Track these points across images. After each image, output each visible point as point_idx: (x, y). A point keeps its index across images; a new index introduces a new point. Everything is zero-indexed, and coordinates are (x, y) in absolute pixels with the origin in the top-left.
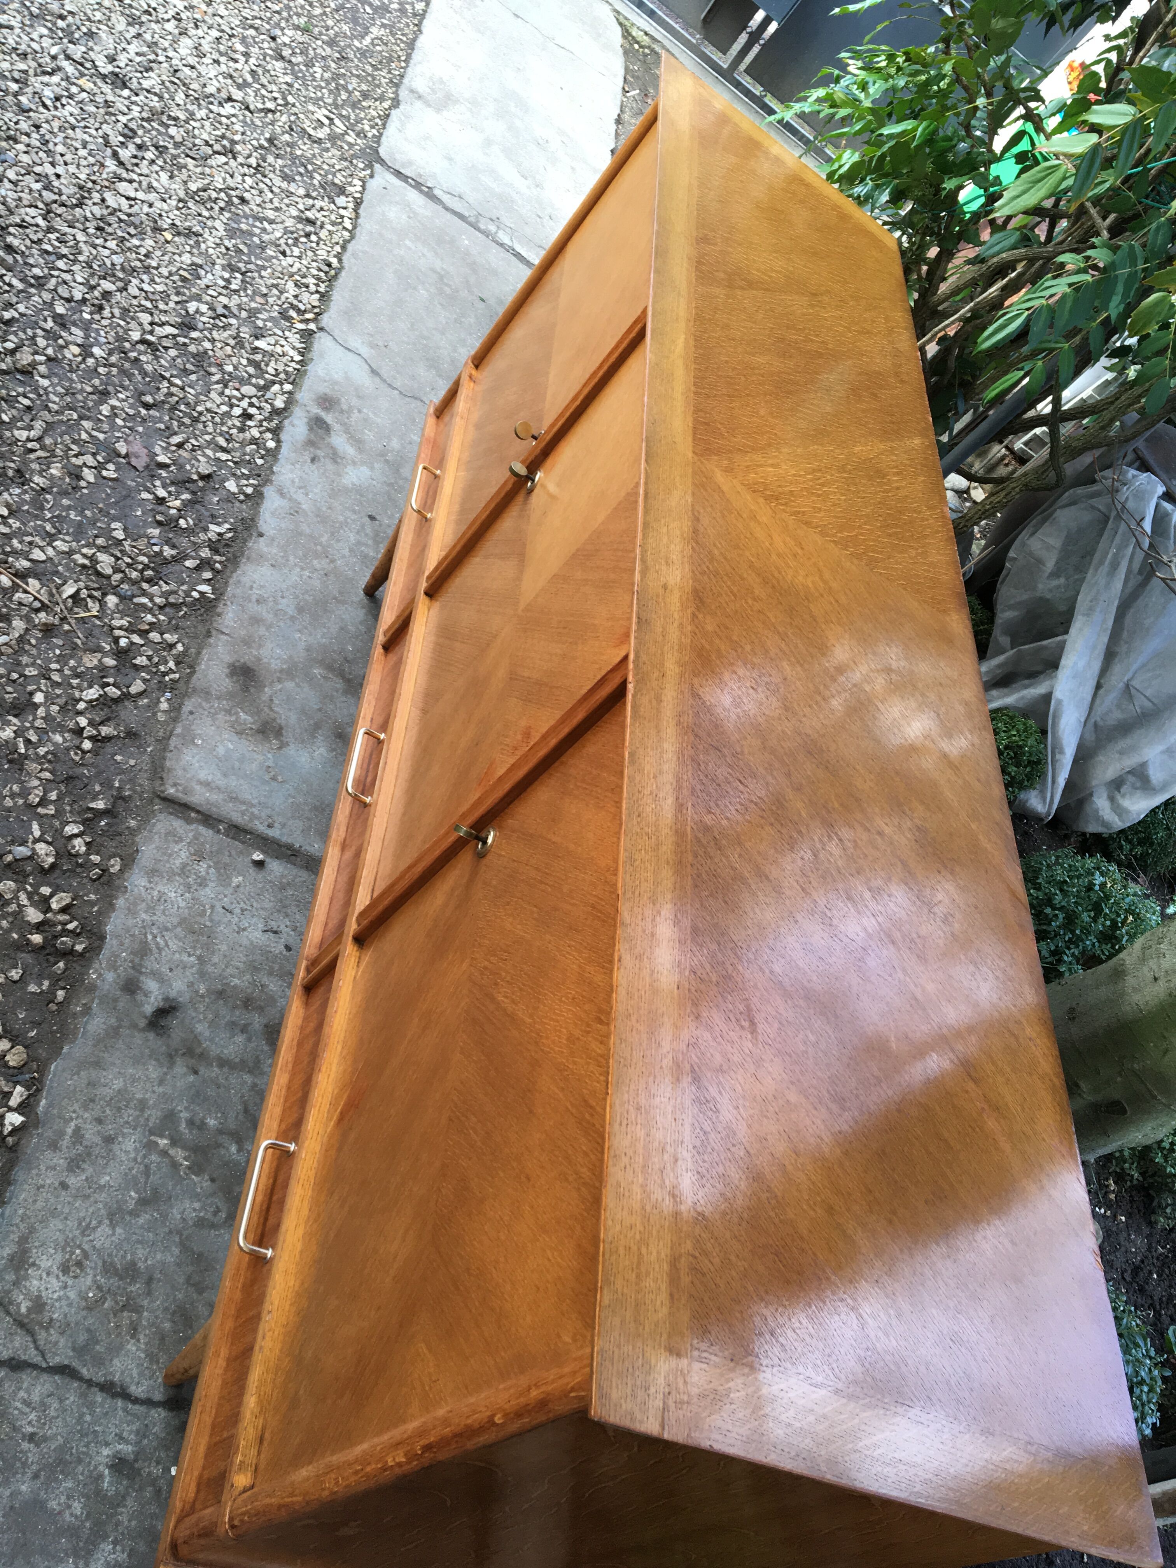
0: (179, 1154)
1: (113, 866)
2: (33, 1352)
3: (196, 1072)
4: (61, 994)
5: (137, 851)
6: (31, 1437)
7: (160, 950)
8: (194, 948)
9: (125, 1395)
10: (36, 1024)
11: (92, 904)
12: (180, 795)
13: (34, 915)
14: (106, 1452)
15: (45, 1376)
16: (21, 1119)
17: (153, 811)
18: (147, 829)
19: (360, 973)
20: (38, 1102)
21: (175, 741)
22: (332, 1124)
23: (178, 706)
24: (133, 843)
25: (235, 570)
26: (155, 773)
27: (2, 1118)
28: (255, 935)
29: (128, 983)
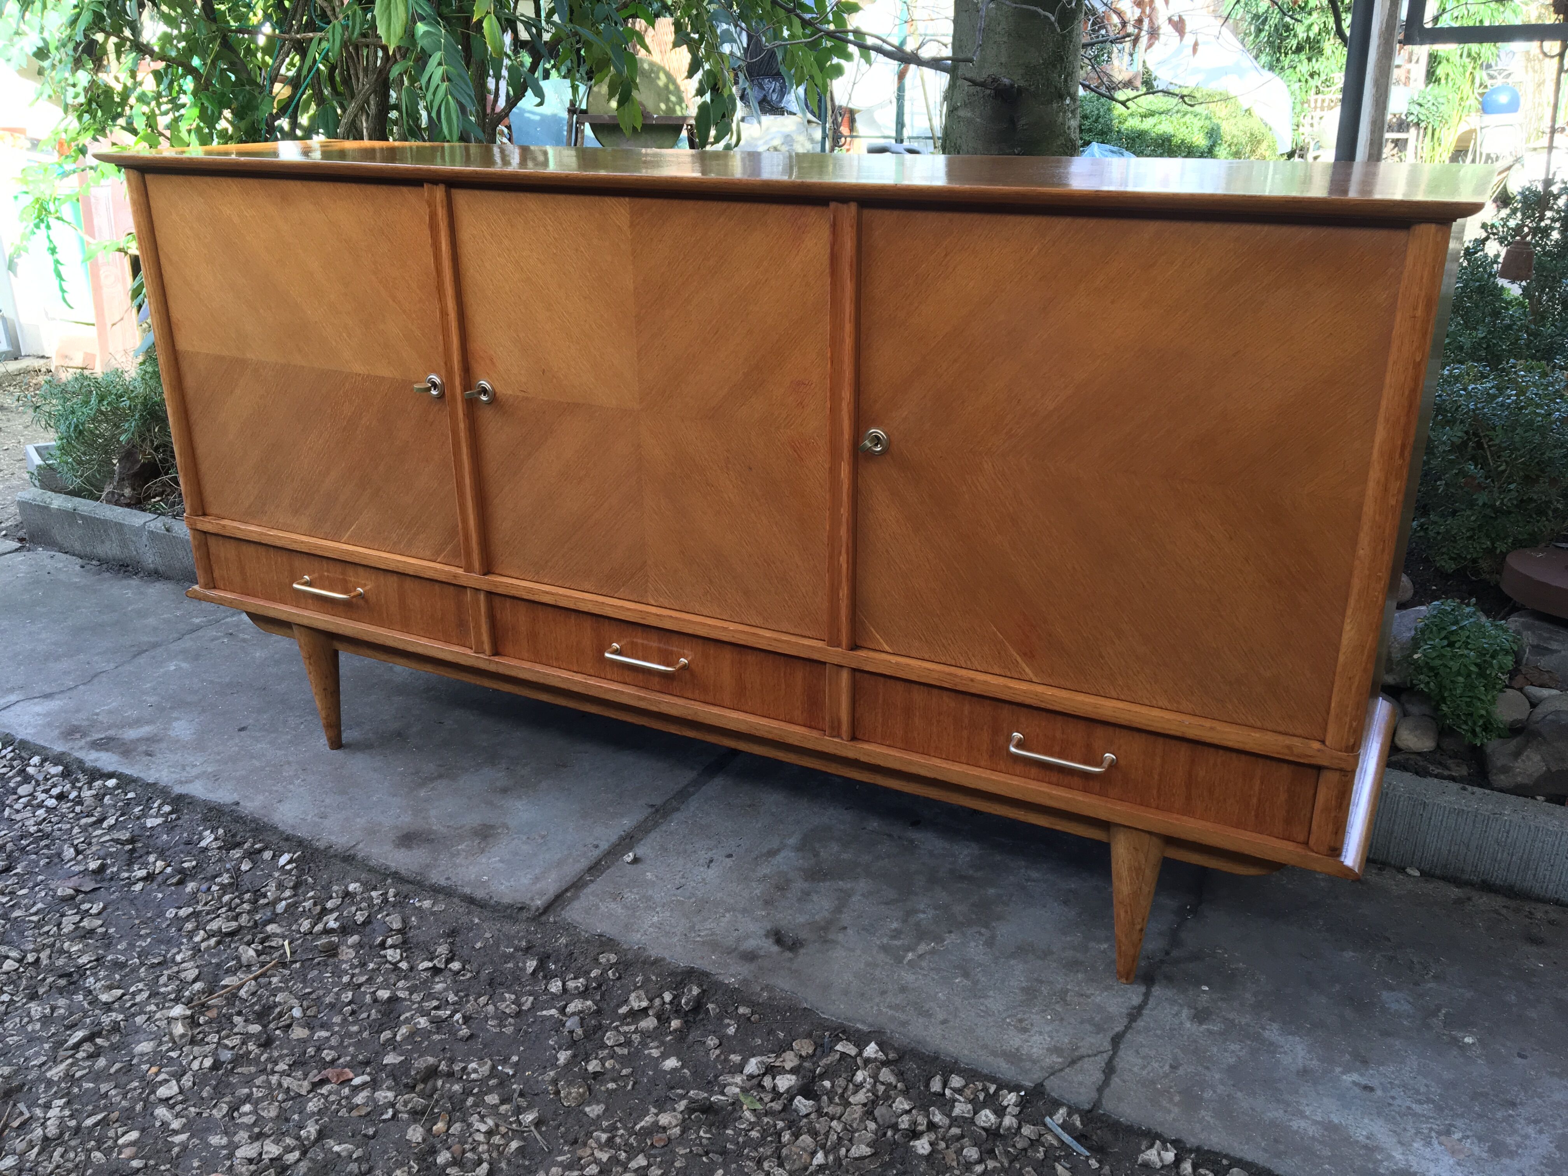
0: (922, 948)
1: (608, 960)
2: (1099, 1058)
3: (845, 928)
4: (743, 1010)
5: (600, 936)
6: (1174, 1067)
7: (713, 934)
8: (716, 913)
9: (1140, 1008)
10: (771, 1031)
12: (545, 898)
13: (648, 1023)
14: (1188, 1025)
15: (1121, 1053)
16: (873, 1044)
17: (555, 922)
18: (576, 927)
19: (887, 648)
20: (858, 1031)
21: (480, 894)
22: (1027, 670)
23: (434, 891)
24: (587, 941)
25: (274, 829)
26: (510, 917)
27: (867, 1061)
28: (711, 873)
29: (751, 958)
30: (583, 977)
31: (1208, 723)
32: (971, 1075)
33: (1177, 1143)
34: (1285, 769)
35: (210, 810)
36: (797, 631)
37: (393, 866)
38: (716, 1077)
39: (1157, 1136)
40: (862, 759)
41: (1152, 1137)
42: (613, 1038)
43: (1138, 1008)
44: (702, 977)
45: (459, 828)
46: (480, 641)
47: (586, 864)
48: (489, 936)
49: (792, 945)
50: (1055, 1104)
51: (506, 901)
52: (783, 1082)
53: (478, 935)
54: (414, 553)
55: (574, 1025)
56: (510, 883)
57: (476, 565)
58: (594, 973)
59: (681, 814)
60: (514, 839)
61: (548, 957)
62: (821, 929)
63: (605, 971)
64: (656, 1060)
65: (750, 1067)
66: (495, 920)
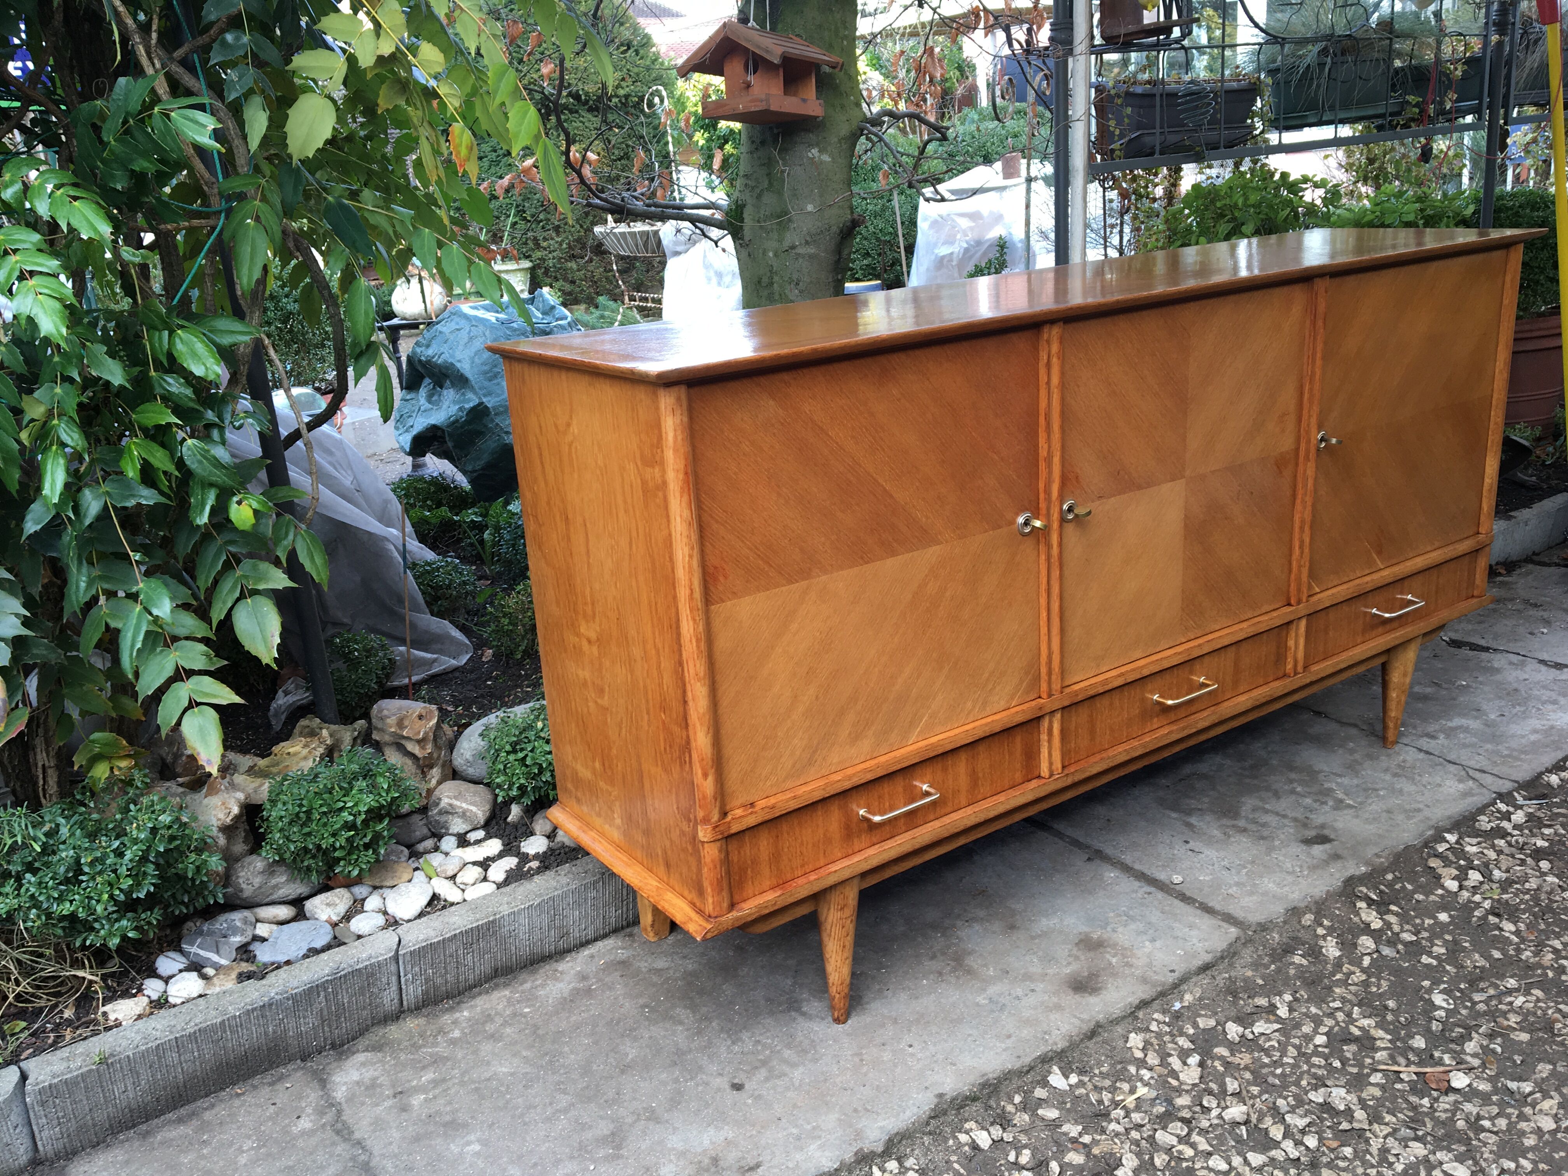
0: (1340, 797)
1: (1310, 920)
2: (1470, 771)
4: (1390, 877)
5: (1287, 911)
7: (1301, 867)
8: (1269, 860)
10: (1416, 873)
11: (1339, 909)
12: (1224, 926)
13: (1393, 919)
14: (1438, 741)
16: (1446, 835)
17: (1255, 932)
18: (1271, 921)
19: (1319, 591)
20: (1431, 836)
21: (1206, 958)
22: (1379, 563)
23: (1176, 988)
24: (1285, 922)
25: (1008, 1076)
26: (1235, 954)
28: (1210, 853)
29: (1336, 857)
30: (1324, 937)
31: (1451, 547)
32: (1481, 810)
33: (1549, 771)
35: (928, 1124)
37: (1134, 1000)
38: (1458, 903)
39: (1542, 773)
40: (1314, 677)
41: (1540, 775)
42: (1407, 937)
43: (1420, 750)
44: (1350, 882)
45: (1077, 958)
46: (1051, 764)
47: (1177, 902)
48: (1249, 973)
49: (1323, 839)
50: (1510, 793)
51: (1224, 945)
52: (1475, 876)
53: (1246, 980)
54: (988, 711)
55: (1387, 951)
56: (1195, 941)
57: (1054, 686)
58: (1320, 931)
59: (1109, 851)
60: (1114, 931)
61: (1288, 950)
62: (1305, 826)
63: (1321, 925)
64: (1437, 923)
65: (1453, 885)
66: (1231, 965)
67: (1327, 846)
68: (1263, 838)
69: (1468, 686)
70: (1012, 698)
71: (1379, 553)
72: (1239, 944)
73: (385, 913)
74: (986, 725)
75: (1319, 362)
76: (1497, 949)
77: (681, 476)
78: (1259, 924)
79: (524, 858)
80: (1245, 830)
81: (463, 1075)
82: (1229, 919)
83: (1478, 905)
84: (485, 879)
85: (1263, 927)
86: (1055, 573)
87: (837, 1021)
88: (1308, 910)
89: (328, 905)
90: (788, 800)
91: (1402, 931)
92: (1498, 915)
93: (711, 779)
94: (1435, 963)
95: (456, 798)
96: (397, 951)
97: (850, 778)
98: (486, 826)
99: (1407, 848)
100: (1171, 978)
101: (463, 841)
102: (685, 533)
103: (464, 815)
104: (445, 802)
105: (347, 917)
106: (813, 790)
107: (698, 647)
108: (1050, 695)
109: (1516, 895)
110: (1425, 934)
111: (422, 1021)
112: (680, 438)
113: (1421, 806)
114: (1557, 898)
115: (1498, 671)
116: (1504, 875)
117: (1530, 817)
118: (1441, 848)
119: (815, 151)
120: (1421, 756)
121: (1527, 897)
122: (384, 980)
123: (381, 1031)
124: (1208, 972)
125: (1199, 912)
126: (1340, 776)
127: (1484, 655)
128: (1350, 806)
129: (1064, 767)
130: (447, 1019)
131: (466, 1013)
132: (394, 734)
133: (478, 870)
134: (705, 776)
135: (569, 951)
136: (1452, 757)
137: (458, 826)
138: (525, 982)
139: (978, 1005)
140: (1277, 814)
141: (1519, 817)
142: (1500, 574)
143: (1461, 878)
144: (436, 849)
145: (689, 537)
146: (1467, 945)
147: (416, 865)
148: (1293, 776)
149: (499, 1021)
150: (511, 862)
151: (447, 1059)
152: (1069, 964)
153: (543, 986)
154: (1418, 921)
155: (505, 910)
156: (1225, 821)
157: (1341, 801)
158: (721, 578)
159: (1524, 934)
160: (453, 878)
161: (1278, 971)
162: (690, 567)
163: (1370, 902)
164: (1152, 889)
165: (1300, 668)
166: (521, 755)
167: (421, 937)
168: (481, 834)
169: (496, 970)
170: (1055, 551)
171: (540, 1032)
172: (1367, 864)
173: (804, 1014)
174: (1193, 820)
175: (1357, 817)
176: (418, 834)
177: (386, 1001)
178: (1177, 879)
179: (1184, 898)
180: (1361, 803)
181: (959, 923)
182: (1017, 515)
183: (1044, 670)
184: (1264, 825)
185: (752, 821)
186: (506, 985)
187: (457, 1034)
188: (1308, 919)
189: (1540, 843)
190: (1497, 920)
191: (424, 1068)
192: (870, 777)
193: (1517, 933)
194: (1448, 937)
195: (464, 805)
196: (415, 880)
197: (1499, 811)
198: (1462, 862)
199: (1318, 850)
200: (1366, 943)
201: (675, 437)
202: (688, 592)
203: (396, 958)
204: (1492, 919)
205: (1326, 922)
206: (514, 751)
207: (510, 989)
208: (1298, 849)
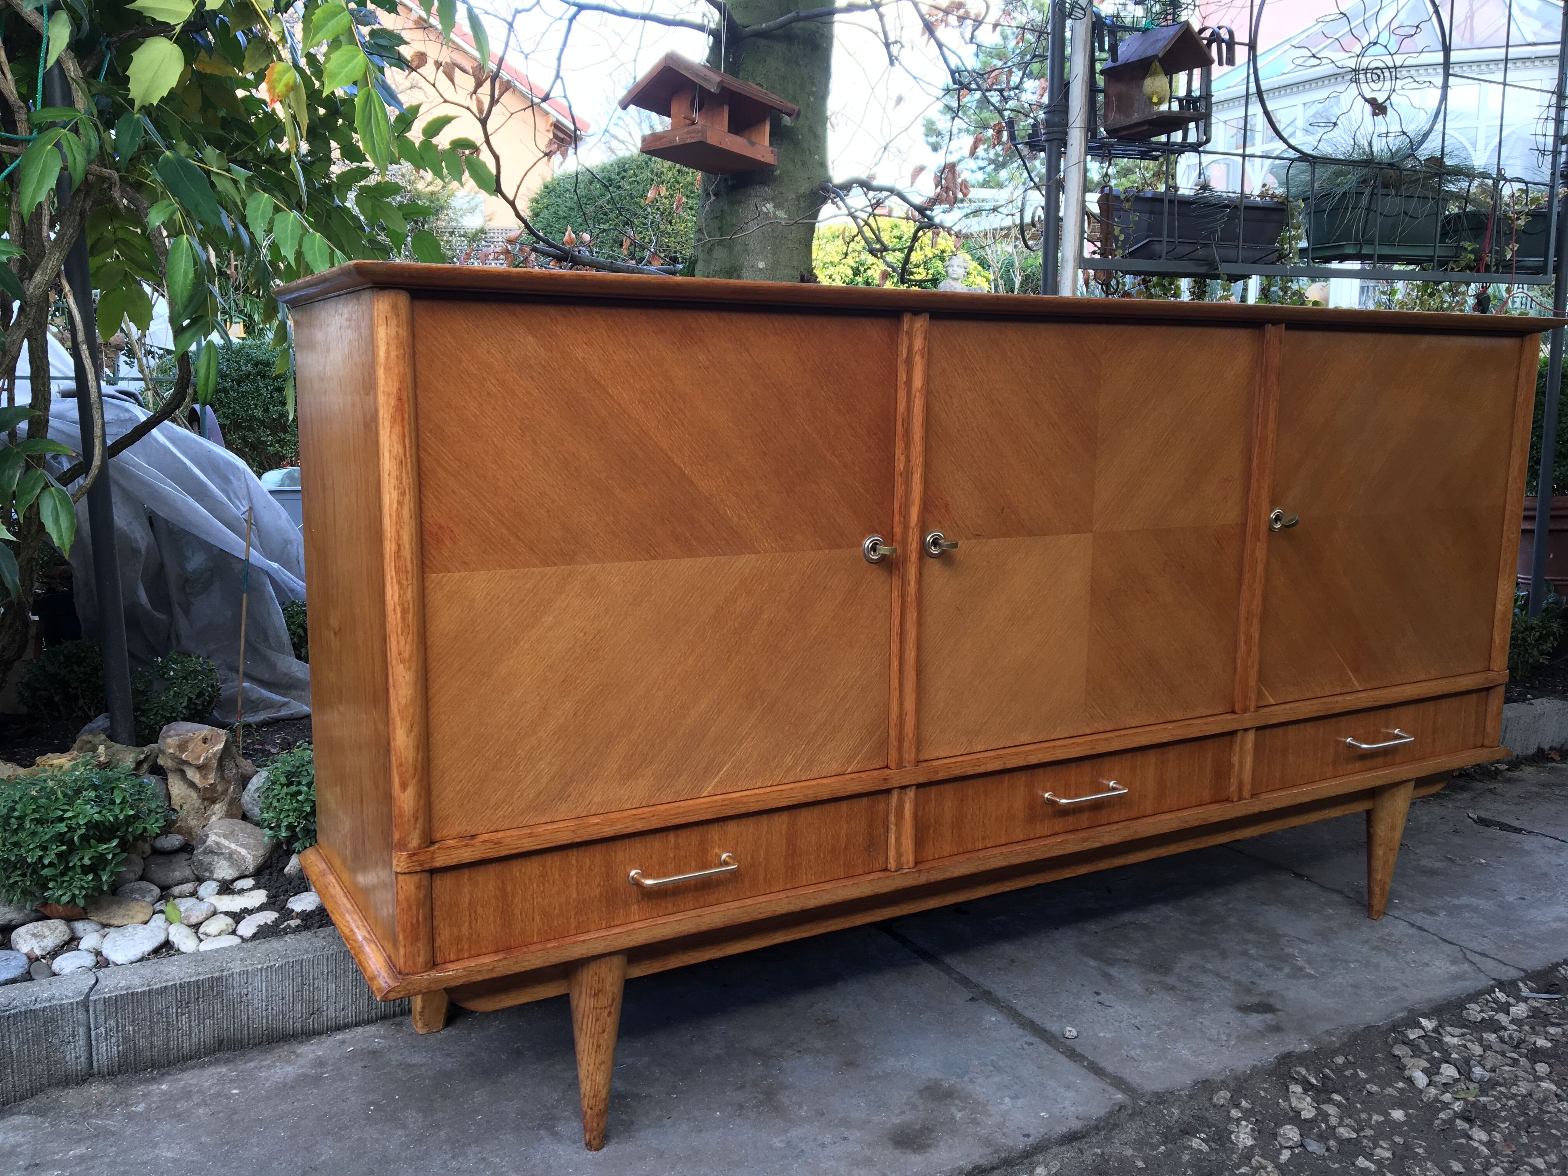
2: (1468, 953)
4: (1340, 1060)
5: (1196, 1083)
7: (1229, 1035)
10: (1375, 1060)
11: (1265, 1090)
12: (1111, 1091)
13: (1331, 1110)
15: (1464, 946)
16: (1421, 1020)
17: (1149, 1103)
18: (1172, 1093)
19: (1272, 701)
20: (1402, 1019)
21: (1076, 1125)
22: (1356, 683)
23: (1027, 1157)
24: (1191, 1097)
26: (1116, 1126)
27: (1435, 1030)
28: (1122, 1009)
29: (1277, 1029)
30: (1238, 1121)
32: (1473, 997)
34: (1474, 697)
36: (1210, 712)
38: (1422, 1101)
39: (1559, 965)
40: (1265, 809)
41: (1556, 966)
42: (1345, 1133)
43: (1413, 925)
44: (1286, 1060)
45: (914, 1107)
46: (899, 854)
47: (1062, 1059)
48: (1129, 1152)
49: (1265, 1008)
50: (1513, 983)
51: (1102, 1112)
52: (1449, 1071)
53: (1122, 1160)
54: (816, 772)
55: (1314, 1146)
56: (1067, 1103)
57: (906, 756)
58: (1235, 1113)
59: (1000, 992)
60: (972, 1081)
61: (1188, 1131)
62: (1248, 991)
63: (1238, 1106)
64: (1389, 1121)
65: (1421, 1080)
66: (1108, 1140)
67: (1269, 1017)
68: (1192, 999)
69: (1488, 865)
70: (849, 762)
71: (1356, 670)
72: (1124, 1114)
73: (98, 953)
74: (808, 787)
75: (1271, 425)
76: (1459, 1160)
77: (393, 402)
78: (1156, 1094)
79: (287, 914)
80: (1173, 988)
81: (118, 1154)
82: (1120, 1083)
83: (1446, 1106)
84: (234, 932)
85: (1161, 1099)
86: (912, 616)
87: (589, 1146)
88: (1224, 1085)
89: (34, 935)
90: (520, 837)
91: (1340, 1125)
92: (1469, 1120)
93: (410, 791)
94: (1373, 1167)
95: (225, 837)
96: (88, 995)
97: (612, 823)
98: (257, 874)
99: (1368, 1028)
100: (1021, 1144)
101: (226, 888)
102: (394, 473)
103: (231, 857)
104: (212, 839)
105: (54, 954)
106: (558, 830)
107: (403, 618)
108: (900, 766)
109: (1498, 1099)
110: (1369, 1132)
111: (108, 1088)
112: (393, 354)
113: (1397, 984)
114: (1551, 1108)
115: (1528, 853)
116: (1487, 1075)
117: (1535, 1013)
118: (1413, 1034)
119: (770, 206)
120: (1413, 931)
121: (1511, 1103)
122: (68, 1030)
123: (55, 1093)
124: (1076, 1144)
125: (1083, 1071)
126: (1306, 942)
127: (1514, 836)
128: (1310, 976)
129: (916, 863)
130: (140, 1089)
131: (164, 1087)
132: (173, 757)
133: (229, 920)
134: (404, 786)
135: (320, 1033)
136: (1448, 936)
137: (224, 871)
138: (251, 1060)
139: (771, 1148)
140: (1218, 975)
141: (1520, 1010)
142: (1552, 760)
143: (1431, 1072)
144: (194, 894)
145: (399, 479)
146: (1420, 1151)
147: (162, 908)
148: (1250, 936)
149: (197, 1099)
150: (270, 916)
151: (113, 1134)
152: (903, 1113)
153: (269, 1067)
154: (1364, 1116)
155: (237, 967)
156: (1152, 976)
157: (1301, 969)
158: (448, 542)
159: (1499, 1147)
160: (196, 927)
161: (1168, 1154)
162: (399, 516)
163: (1307, 1087)
164: (1037, 1040)
165: (1246, 793)
166: (294, 788)
167: (123, 983)
168: (249, 883)
169: (221, 1043)
170: (912, 588)
171: (236, 1118)
172: (1311, 1041)
173: (554, 1134)
174: (1114, 971)
175: (1314, 988)
176: (178, 875)
177: (70, 1056)
178: (1071, 1031)
179: (1073, 1055)
180: (1323, 974)
181: (789, 1052)
182: (863, 537)
183: (893, 733)
184: (1198, 985)
185: (466, 855)
186: (228, 1061)
187: (141, 1108)
188: (1222, 1096)
189: (1541, 1042)
190: (1466, 1126)
191: (80, 1141)
192: (640, 826)
193: (1490, 1144)
194: (1398, 1139)
195: (233, 846)
196: (152, 923)
197: (1495, 1001)
198: (1436, 1054)
199: (1255, 1020)
200: (1291, 1133)
201: (388, 352)
202: (394, 547)
203: (85, 1004)
204: (1461, 1124)
205: (1244, 1103)
206: (290, 784)
207: (231, 1066)
208: (1231, 1016)
